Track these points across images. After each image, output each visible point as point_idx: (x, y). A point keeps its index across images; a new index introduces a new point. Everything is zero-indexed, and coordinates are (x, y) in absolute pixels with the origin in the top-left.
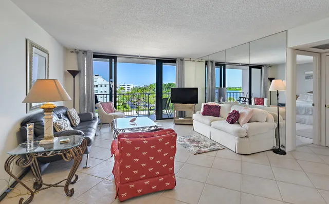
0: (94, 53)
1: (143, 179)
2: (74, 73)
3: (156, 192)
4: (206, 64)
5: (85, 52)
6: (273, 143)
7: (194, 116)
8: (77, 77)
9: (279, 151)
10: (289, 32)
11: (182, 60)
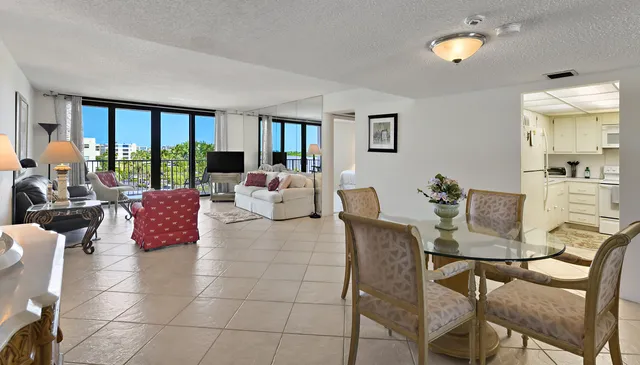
0: (83, 98)
1: (167, 232)
2: (50, 128)
3: (179, 243)
4: (260, 119)
5: (68, 97)
6: (311, 209)
7: (237, 188)
8: (54, 133)
9: (315, 216)
10: (325, 97)
11: (223, 112)
